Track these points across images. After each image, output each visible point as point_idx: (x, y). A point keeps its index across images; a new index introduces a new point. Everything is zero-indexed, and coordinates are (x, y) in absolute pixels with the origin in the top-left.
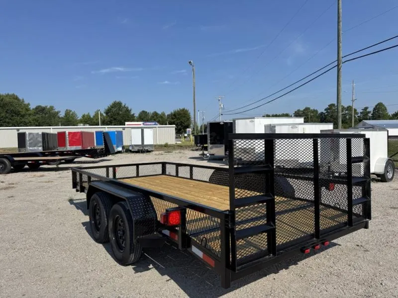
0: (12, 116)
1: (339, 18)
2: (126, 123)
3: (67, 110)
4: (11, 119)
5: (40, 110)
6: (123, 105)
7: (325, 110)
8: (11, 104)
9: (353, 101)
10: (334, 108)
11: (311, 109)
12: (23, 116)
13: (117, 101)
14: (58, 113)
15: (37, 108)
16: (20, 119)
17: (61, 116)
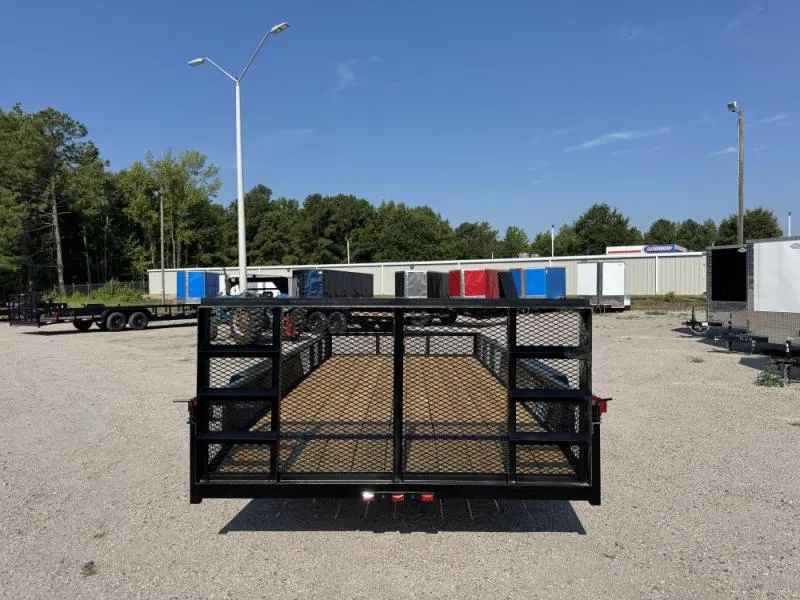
0: (423, 243)
2: (609, 249)
3: (510, 228)
4: (420, 248)
5: (468, 230)
6: (611, 211)
8: (420, 224)
12: (438, 242)
13: (600, 204)
14: (494, 234)
15: (463, 226)
16: (434, 247)
17: (499, 240)
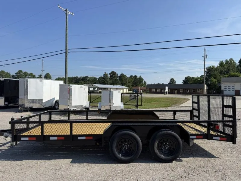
1: (66, 27)
7: (16, 73)
9: (42, 71)
10: (21, 73)
11: (5, 72)
